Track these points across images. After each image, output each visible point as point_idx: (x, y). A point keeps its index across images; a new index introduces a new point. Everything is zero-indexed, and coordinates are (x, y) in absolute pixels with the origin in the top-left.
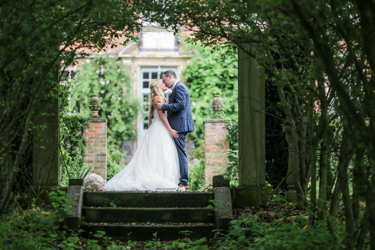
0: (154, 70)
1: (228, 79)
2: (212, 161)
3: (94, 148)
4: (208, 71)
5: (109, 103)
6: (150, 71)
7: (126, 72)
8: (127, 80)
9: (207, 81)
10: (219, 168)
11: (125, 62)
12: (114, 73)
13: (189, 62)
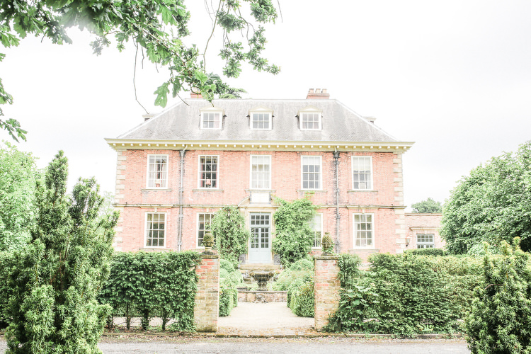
0: (258, 214)
1: (300, 220)
2: (324, 298)
3: (206, 284)
4: (288, 215)
5: (232, 233)
6: (255, 215)
7: (242, 216)
8: (243, 219)
9: (288, 221)
10: (331, 306)
11: (241, 209)
12: (235, 216)
13: (277, 210)
